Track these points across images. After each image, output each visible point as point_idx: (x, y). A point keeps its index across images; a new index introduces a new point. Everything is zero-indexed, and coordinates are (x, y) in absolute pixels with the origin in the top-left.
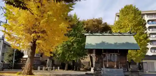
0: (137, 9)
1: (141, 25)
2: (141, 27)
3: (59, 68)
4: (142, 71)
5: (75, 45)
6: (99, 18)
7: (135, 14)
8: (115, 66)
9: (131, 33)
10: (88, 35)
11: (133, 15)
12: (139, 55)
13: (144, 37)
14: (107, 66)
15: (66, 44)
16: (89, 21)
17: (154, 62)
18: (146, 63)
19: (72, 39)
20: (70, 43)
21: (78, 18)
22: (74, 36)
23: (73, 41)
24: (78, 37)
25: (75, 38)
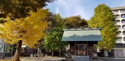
0: (108, 7)
1: (111, 20)
2: (110, 21)
3: (46, 55)
4: (113, 56)
5: (57, 38)
6: (78, 16)
7: (106, 12)
8: (85, 54)
9: (98, 28)
10: (65, 30)
11: (104, 12)
12: (109, 44)
13: (113, 29)
14: (79, 54)
15: (50, 37)
16: (70, 18)
17: (123, 50)
18: (116, 50)
19: (55, 33)
20: (53, 36)
21: (60, 17)
22: (57, 31)
23: (56, 35)
24: (60, 32)
25: (57, 32)
